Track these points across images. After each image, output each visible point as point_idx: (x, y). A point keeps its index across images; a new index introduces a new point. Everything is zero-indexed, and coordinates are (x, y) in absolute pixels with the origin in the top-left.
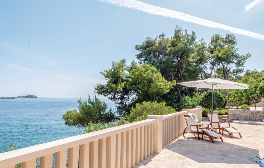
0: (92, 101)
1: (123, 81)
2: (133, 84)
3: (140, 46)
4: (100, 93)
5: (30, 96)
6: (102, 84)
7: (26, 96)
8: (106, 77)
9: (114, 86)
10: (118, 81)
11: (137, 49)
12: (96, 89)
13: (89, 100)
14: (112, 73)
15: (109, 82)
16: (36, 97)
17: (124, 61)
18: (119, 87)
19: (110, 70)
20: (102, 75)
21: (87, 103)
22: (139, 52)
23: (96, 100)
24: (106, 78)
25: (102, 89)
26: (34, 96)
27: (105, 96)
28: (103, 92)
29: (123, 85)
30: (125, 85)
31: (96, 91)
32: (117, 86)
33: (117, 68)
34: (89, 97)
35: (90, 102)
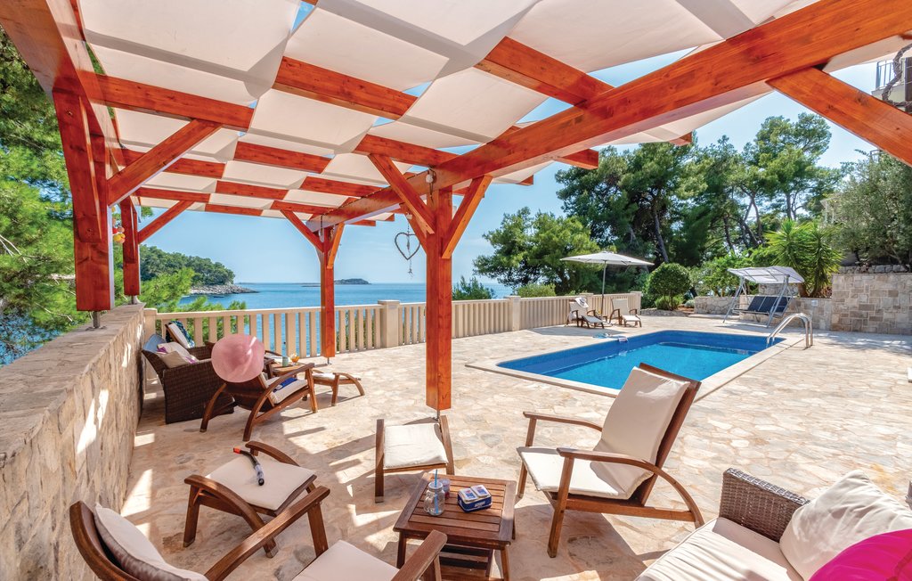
0: (467, 286)
1: (521, 249)
2: (540, 255)
3: (565, 172)
4: (482, 272)
5: (355, 280)
6: (486, 256)
7: (346, 281)
8: (494, 242)
9: (505, 259)
10: (513, 251)
11: (559, 180)
12: (475, 265)
13: (463, 283)
14: (502, 237)
15: (499, 252)
16: (366, 283)
17: (525, 211)
18: (514, 262)
19: (497, 231)
20: (486, 241)
21: (460, 288)
22: (563, 186)
23: (475, 284)
24: (493, 244)
25: (486, 265)
26: (361, 280)
27: (493, 277)
28: (489, 270)
29: (520, 256)
30: (525, 257)
31: (477, 269)
32: (510, 259)
33: (510, 228)
34: (463, 278)
35: (465, 288)
